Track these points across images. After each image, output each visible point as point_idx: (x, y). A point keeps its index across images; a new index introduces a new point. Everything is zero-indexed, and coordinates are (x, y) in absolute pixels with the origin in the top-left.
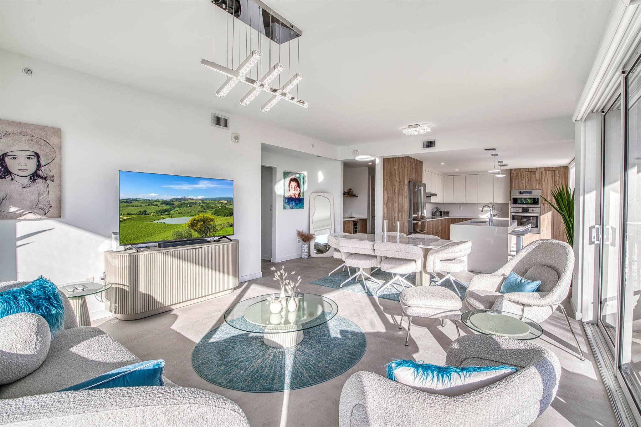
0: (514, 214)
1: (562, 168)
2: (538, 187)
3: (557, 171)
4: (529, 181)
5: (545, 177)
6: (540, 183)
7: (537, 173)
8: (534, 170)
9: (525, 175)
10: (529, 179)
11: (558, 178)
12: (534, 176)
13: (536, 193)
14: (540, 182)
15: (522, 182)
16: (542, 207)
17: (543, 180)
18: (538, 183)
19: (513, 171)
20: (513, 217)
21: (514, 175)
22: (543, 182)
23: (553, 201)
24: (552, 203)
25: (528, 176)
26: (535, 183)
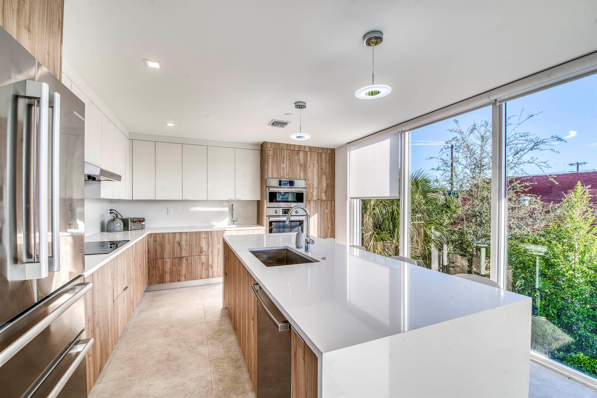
0: (272, 219)
1: (329, 150)
2: (302, 176)
3: (324, 154)
4: (292, 164)
5: (310, 161)
6: (305, 171)
7: (301, 154)
8: (296, 149)
9: (285, 155)
10: (291, 162)
11: (324, 163)
12: (297, 157)
13: (300, 185)
14: (304, 167)
15: (282, 165)
16: (308, 207)
17: (309, 165)
18: (302, 169)
19: (269, 146)
20: (271, 223)
21: (271, 153)
22: (308, 169)
23: (319, 198)
24: (318, 200)
25: (289, 156)
26: (299, 169)
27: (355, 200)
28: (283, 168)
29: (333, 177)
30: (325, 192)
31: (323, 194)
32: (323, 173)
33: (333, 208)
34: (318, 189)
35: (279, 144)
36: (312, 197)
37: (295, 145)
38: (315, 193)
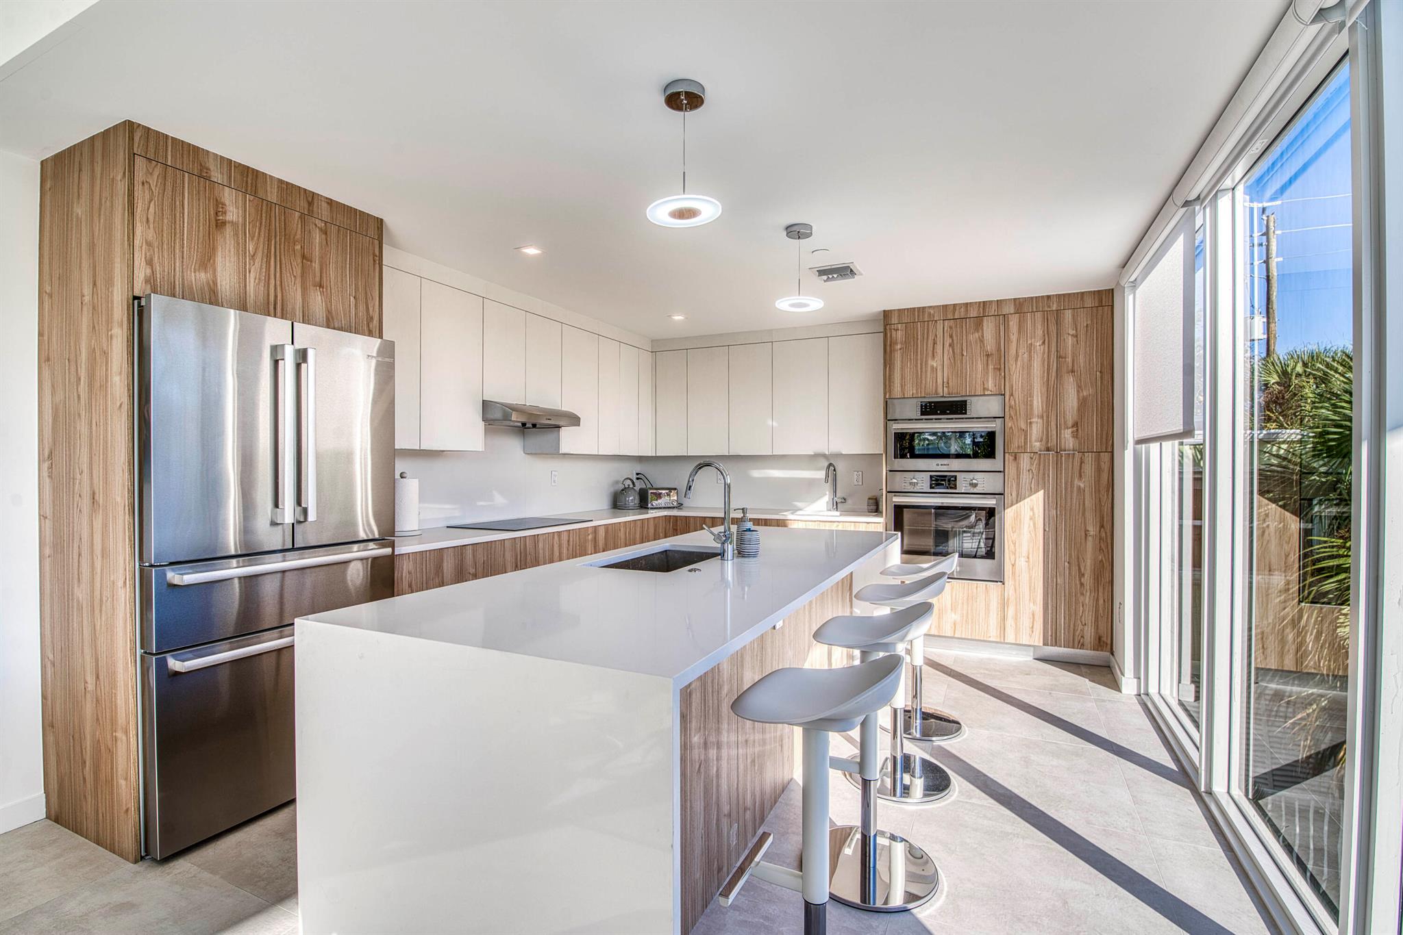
0: (901, 500)
1: (1088, 297)
2: (990, 384)
4: (958, 357)
5: (1018, 341)
6: (1001, 369)
7: (989, 327)
8: (973, 313)
9: (940, 335)
10: (958, 351)
11: (1070, 341)
12: (977, 335)
13: (984, 408)
14: (999, 361)
15: (931, 362)
16: (1011, 470)
17: (1013, 352)
18: (991, 367)
19: (894, 320)
20: (899, 510)
21: (900, 335)
22: (1012, 362)
23: (1052, 444)
24: (1048, 449)
25: (951, 336)
26: (980, 367)
28: (934, 370)
29: (1107, 377)
30: (1075, 425)
31: (1067, 434)
32: (1064, 369)
33: (1105, 476)
34: (1045, 417)
35: (922, 310)
36: (1025, 443)
37: (967, 304)
38: (1036, 430)
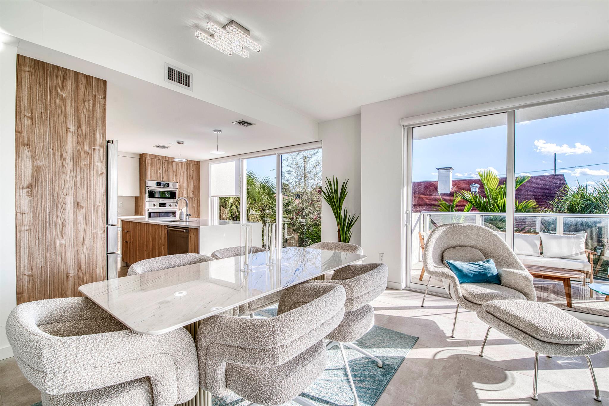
0: (151, 210)
1: (195, 162)
2: (174, 180)
3: (192, 165)
4: (166, 171)
5: (181, 169)
6: (177, 176)
7: (174, 164)
9: (161, 163)
10: (166, 169)
11: (192, 172)
12: (171, 167)
13: (173, 186)
14: (176, 173)
15: (159, 171)
16: (179, 202)
17: (180, 172)
18: (175, 175)
19: (148, 157)
20: (150, 213)
21: (150, 162)
22: (180, 174)
23: (188, 196)
24: (187, 197)
25: (165, 165)
26: (172, 174)
27: (215, 197)
28: (160, 173)
29: (199, 181)
30: (193, 191)
31: (191, 193)
32: (191, 178)
33: (199, 203)
34: (187, 189)
35: (156, 156)
36: (182, 195)
37: (169, 157)
38: (185, 192)
